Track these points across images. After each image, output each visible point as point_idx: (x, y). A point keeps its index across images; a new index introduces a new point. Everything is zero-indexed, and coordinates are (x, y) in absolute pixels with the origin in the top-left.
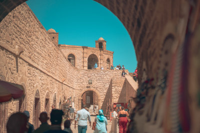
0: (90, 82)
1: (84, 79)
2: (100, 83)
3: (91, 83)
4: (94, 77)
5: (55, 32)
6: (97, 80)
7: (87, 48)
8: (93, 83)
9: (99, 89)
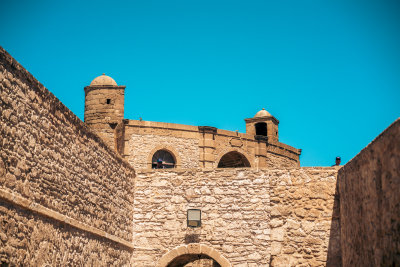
0: (194, 217)
1: (170, 207)
2: (234, 225)
3: (199, 224)
4: (208, 199)
5: (114, 83)
6: (220, 212)
7: (213, 131)
8: (208, 225)
9: (230, 248)
